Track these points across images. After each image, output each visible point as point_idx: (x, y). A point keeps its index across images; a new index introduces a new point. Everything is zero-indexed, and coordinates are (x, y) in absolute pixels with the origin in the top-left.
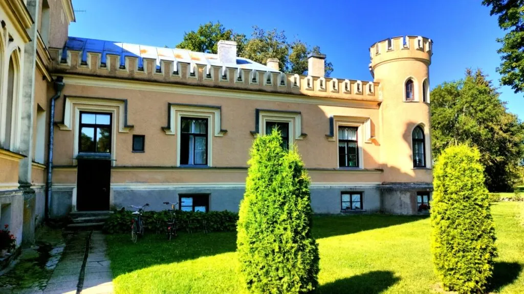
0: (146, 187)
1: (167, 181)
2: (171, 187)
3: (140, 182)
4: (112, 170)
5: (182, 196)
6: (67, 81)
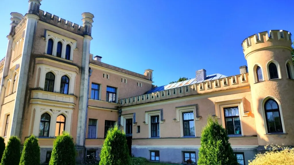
1: (146, 145)
4: (132, 140)
6: (123, 110)
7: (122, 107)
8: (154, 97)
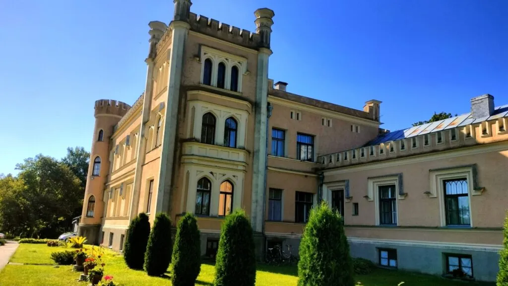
0: (359, 240)
1: (370, 237)
2: (371, 241)
3: (357, 237)
4: (345, 228)
5: (380, 249)
6: (326, 174)
7: (323, 169)
8: (384, 151)
